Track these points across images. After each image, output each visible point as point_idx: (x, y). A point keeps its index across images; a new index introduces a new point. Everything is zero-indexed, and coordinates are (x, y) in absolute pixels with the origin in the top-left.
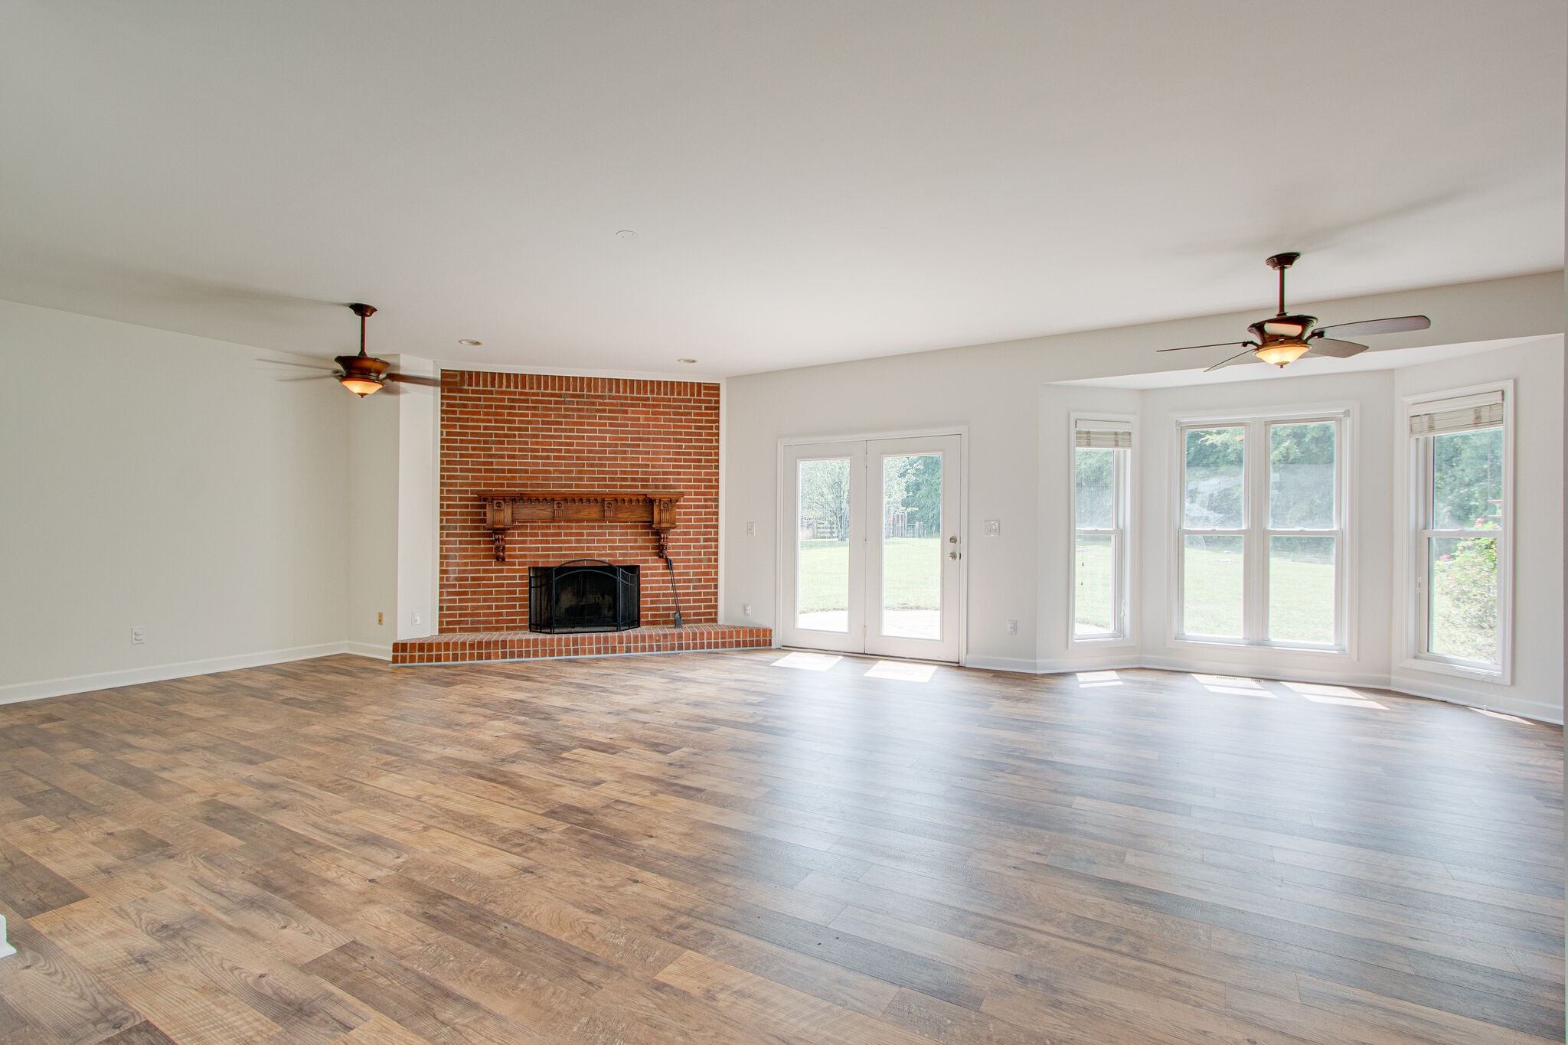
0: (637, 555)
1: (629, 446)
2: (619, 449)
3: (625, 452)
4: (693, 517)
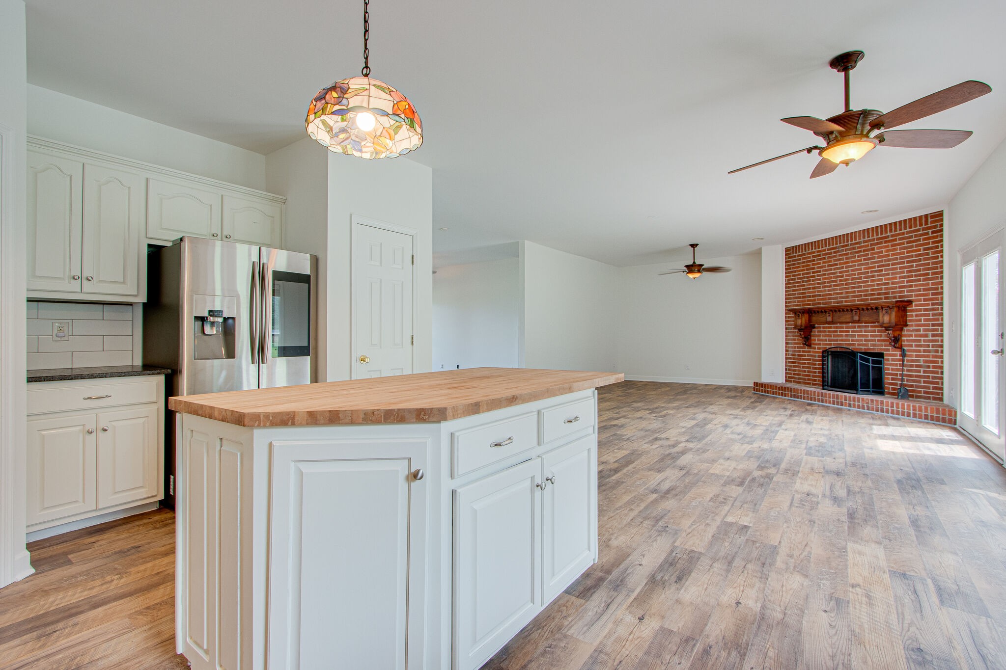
0: (881, 345)
1: (876, 271)
2: (870, 274)
3: (873, 276)
4: (922, 318)
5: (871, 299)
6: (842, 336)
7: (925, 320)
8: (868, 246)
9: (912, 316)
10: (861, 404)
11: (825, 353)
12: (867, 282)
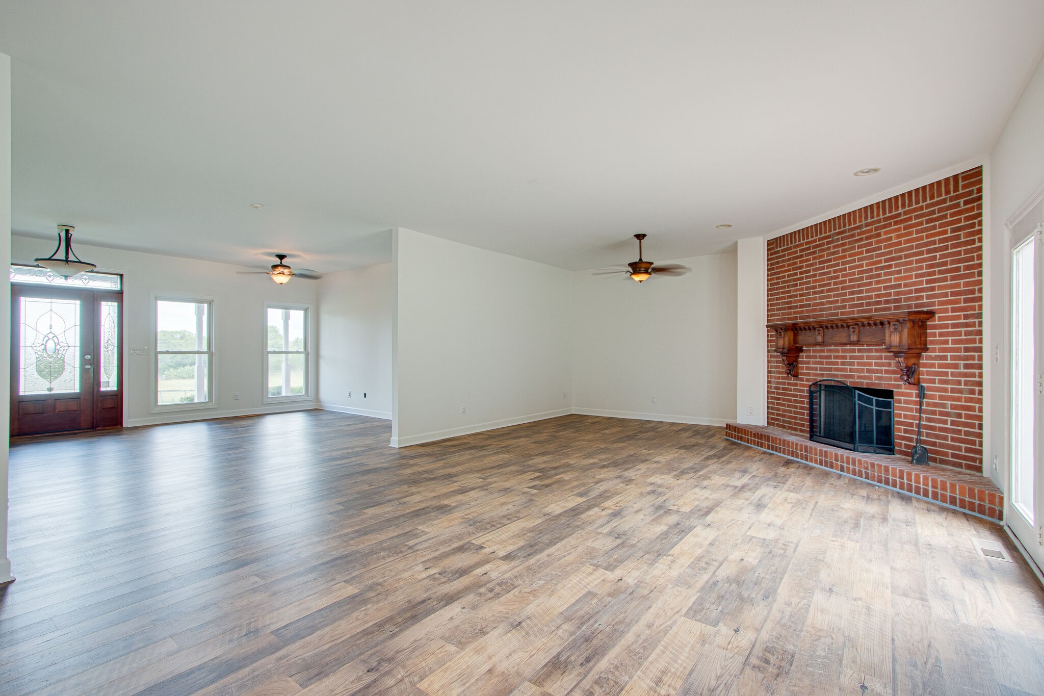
0: (890, 379)
1: (883, 268)
2: (874, 273)
3: (879, 275)
4: (950, 338)
5: (876, 310)
6: (837, 364)
7: (954, 342)
8: (871, 230)
9: (934, 335)
10: (857, 469)
11: (816, 388)
12: (871, 284)
